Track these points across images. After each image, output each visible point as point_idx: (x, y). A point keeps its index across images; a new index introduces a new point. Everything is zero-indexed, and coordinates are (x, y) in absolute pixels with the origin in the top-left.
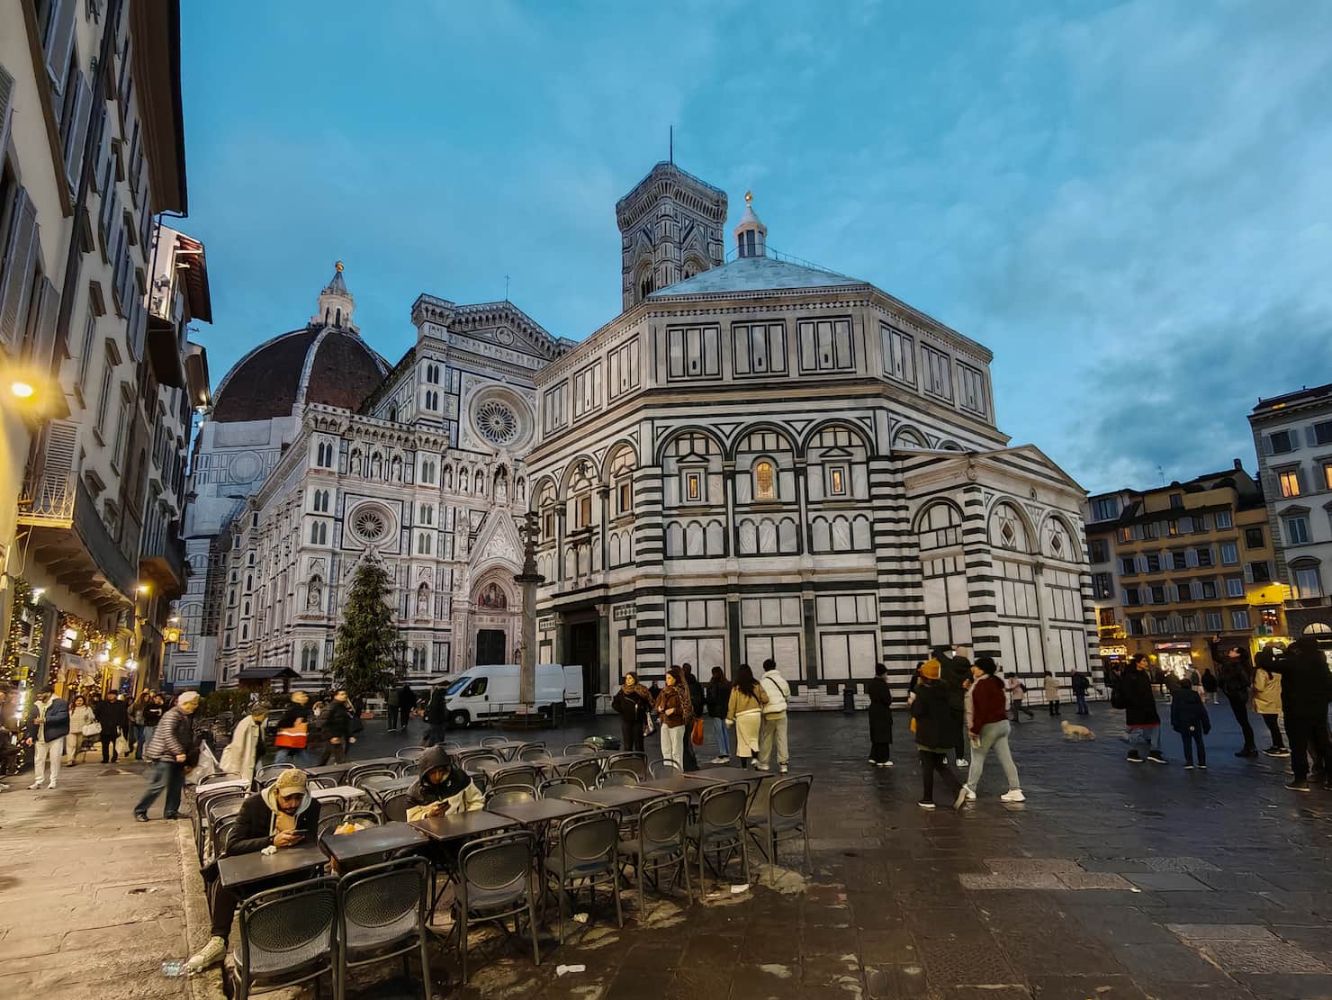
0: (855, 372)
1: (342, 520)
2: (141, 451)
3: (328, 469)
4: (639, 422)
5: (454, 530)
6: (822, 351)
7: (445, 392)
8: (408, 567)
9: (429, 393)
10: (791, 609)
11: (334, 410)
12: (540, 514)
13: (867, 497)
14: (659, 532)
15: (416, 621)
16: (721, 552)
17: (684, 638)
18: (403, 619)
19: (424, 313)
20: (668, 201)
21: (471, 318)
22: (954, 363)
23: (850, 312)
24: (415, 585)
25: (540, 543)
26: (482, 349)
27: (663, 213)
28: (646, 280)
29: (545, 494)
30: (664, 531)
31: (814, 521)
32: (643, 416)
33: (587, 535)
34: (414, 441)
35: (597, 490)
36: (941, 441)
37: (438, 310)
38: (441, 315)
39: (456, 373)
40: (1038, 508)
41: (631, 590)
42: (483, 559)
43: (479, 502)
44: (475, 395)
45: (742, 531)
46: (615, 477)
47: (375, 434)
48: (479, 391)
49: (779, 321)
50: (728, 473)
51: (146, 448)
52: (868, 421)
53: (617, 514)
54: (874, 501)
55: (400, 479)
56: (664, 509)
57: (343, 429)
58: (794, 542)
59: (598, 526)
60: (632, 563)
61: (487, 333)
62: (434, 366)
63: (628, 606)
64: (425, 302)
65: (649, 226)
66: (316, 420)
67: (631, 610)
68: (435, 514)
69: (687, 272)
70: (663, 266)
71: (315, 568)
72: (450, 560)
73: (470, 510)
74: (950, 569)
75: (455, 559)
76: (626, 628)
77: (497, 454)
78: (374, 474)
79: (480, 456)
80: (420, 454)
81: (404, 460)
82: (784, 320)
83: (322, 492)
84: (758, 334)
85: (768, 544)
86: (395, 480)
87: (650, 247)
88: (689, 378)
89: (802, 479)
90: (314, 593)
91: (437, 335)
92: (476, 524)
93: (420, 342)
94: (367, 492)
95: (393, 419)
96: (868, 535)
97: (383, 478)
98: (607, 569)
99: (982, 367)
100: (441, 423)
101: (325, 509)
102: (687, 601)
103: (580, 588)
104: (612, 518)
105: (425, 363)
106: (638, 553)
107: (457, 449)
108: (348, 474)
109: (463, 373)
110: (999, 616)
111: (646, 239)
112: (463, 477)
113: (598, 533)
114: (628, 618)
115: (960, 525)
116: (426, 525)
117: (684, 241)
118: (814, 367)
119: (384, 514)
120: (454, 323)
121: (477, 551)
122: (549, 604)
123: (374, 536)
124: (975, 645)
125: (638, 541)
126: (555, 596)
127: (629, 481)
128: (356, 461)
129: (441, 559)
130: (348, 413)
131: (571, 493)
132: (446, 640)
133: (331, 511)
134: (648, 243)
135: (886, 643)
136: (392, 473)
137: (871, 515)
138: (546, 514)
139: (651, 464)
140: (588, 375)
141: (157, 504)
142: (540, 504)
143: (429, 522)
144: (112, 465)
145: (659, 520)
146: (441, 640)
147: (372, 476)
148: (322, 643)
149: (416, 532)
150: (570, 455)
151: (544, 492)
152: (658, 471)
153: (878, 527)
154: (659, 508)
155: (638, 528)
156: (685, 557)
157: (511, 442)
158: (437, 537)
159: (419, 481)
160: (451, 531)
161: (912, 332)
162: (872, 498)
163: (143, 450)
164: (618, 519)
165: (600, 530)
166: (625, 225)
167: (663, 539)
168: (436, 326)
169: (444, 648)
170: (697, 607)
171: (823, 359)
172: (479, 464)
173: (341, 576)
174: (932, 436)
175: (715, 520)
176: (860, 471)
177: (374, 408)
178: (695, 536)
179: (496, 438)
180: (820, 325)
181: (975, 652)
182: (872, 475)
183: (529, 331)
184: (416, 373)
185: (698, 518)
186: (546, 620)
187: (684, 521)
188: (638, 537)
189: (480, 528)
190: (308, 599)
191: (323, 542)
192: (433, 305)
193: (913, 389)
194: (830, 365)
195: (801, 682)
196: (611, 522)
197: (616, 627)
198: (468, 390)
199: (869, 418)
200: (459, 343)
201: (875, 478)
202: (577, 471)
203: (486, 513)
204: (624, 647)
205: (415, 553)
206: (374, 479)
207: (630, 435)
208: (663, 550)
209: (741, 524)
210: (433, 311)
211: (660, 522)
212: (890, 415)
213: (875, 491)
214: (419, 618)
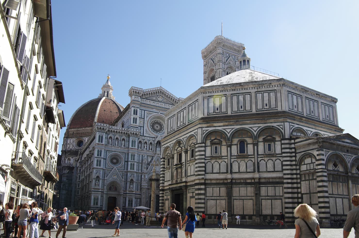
0: (277, 109)
1: (106, 159)
2: (44, 142)
3: (102, 143)
4: (197, 129)
5: (142, 162)
6: (265, 102)
7: (139, 118)
8: (127, 174)
9: (134, 118)
10: (250, 190)
11: (104, 125)
12: (166, 158)
13: (280, 153)
14: (203, 165)
15: (129, 191)
16: (226, 172)
17: (211, 199)
18: (125, 190)
19: (133, 93)
20: (220, 48)
21: (148, 93)
22: (320, 104)
23: (276, 88)
24: (129, 180)
25: (165, 168)
26: (152, 103)
27: (218, 52)
28: (212, 76)
29: (167, 152)
30: (205, 165)
31: (260, 161)
32: (199, 127)
33: (180, 165)
34: (129, 134)
35: (184, 151)
36: (312, 132)
37: (137, 92)
38: (138, 93)
39: (143, 111)
40: (349, 156)
41: (194, 184)
42: (152, 172)
43: (150, 153)
44: (150, 118)
45: (234, 165)
46: (189, 147)
47: (117, 132)
48: (151, 117)
49: (250, 93)
50: (228, 145)
51: (46, 141)
52: (281, 127)
53: (190, 158)
54: (283, 154)
55: (124, 146)
56: (206, 157)
57: (106, 130)
58: (252, 168)
59: (184, 163)
60: (194, 175)
61: (154, 98)
62: (136, 110)
63: (193, 189)
64: (133, 89)
65: (213, 57)
66: (98, 128)
67: (194, 190)
68: (136, 157)
69: (227, 72)
70: (218, 71)
71: (97, 174)
72: (140, 172)
73: (147, 156)
74: (311, 178)
75: (142, 172)
76: (192, 196)
77: (157, 137)
78: (116, 144)
79: (151, 138)
80: (131, 138)
81: (126, 140)
82: (250, 92)
83: (100, 150)
84: (241, 98)
85: (243, 169)
86: (123, 146)
87: (214, 64)
88: (215, 114)
89: (256, 147)
90: (97, 181)
91: (137, 99)
92: (149, 160)
93: (131, 102)
94: (113, 150)
95: (123, 127)
96: (280, 166)
97: (119, 146)
98: (186, 176)
99: (333, 105)
100: (138, 128)
101: (101, 156)
102: (213, 187)
103: (178, 182)
104: (188, 160)
105: (133, 109)
106: (196, 171)
107: (143, 136)
108: (108, 145)
109: (145, 111)
110: (329, 194)
111: (212, 62)
112: (145, 145)
113: (184, 165)
114: (193, 193)
115: (315, 163)
116: (133, 161)
117: (226, 61)
118: (262, 108)
119: (119, 157)
120: (143, 95)
121: (150, 169)
122: (168, 187)
123: (116, 164)
124: (319, 204)
125: (196, 168)
126: (170, 185)
127: (194, 148)
128: (110, 140)
129: (138, 172)
130: (108, 125)
131: (175, 152)
132: (139, 197)
133: (102, 156)
134: (213, 63)
135: (286, 203)
136: (122, 144)
137: (282, 159)
138: (168, 158)
139: (201, 142)
140: (182, 113)
141: (49, 156)
142: (166, 155)
143: (134, 160)
144: (36, 147)
145: (203, 161)
146: (137, 197)
147: (115, 145)
148: (100, 197)
149: (129, 163)
150: (175, 139)
151: (167, 151)
152: (204, 145)
153: (285, 163)
154: (203, 157)
155: (196, 164)
156: (213, 173)
157: (162, 133)
158: (136, 164)
159: (130, 147)
160: (141, 162)
161: (301, 94)
162: (283, 153)
163: (45, 142)
164: (190, 160)
165: (184, 164)
166: (205, 57)
167: (205, 167)
168: (137, 97)
169: (139, 200)
170: (216, 190)
171: (265, 105)
172: (151, 141)
173: (106, 177)
174: (309, 130)
175: (223, 161)
176: (278, 144)
177: (117, 123)
178: (216, 166)
179: (157, 132)
180: (264, 93)
181: (319, 207)
182: (282, 145)
183: (168, 96)
184: (130, 111)
185: (218, 160)
186: (167, 192)
187: (213, 161)
188: (196, 166)
189: (151, 162)
190: (95, 183)
191: (100, 166)
192: (136, 90)
193: (302, 114)
194: (268, 107)
195: (253, 215)
196: (188, 161)
197: (189, 195)
198: (147, 117)
199: (282, 125)
200: (144, 101)
201: (283, 146)
202: (177, 144)
203: (153, 156)
204: (191, 202)
205: (129, 170)
206: (116, 146)
207: (194, 133)
208: (205, 171)
209: (233, 162)
210: (136, 92)
211: (204, 161)
212: (290, 124)
213: (284, 151)
214: (130, 190)
